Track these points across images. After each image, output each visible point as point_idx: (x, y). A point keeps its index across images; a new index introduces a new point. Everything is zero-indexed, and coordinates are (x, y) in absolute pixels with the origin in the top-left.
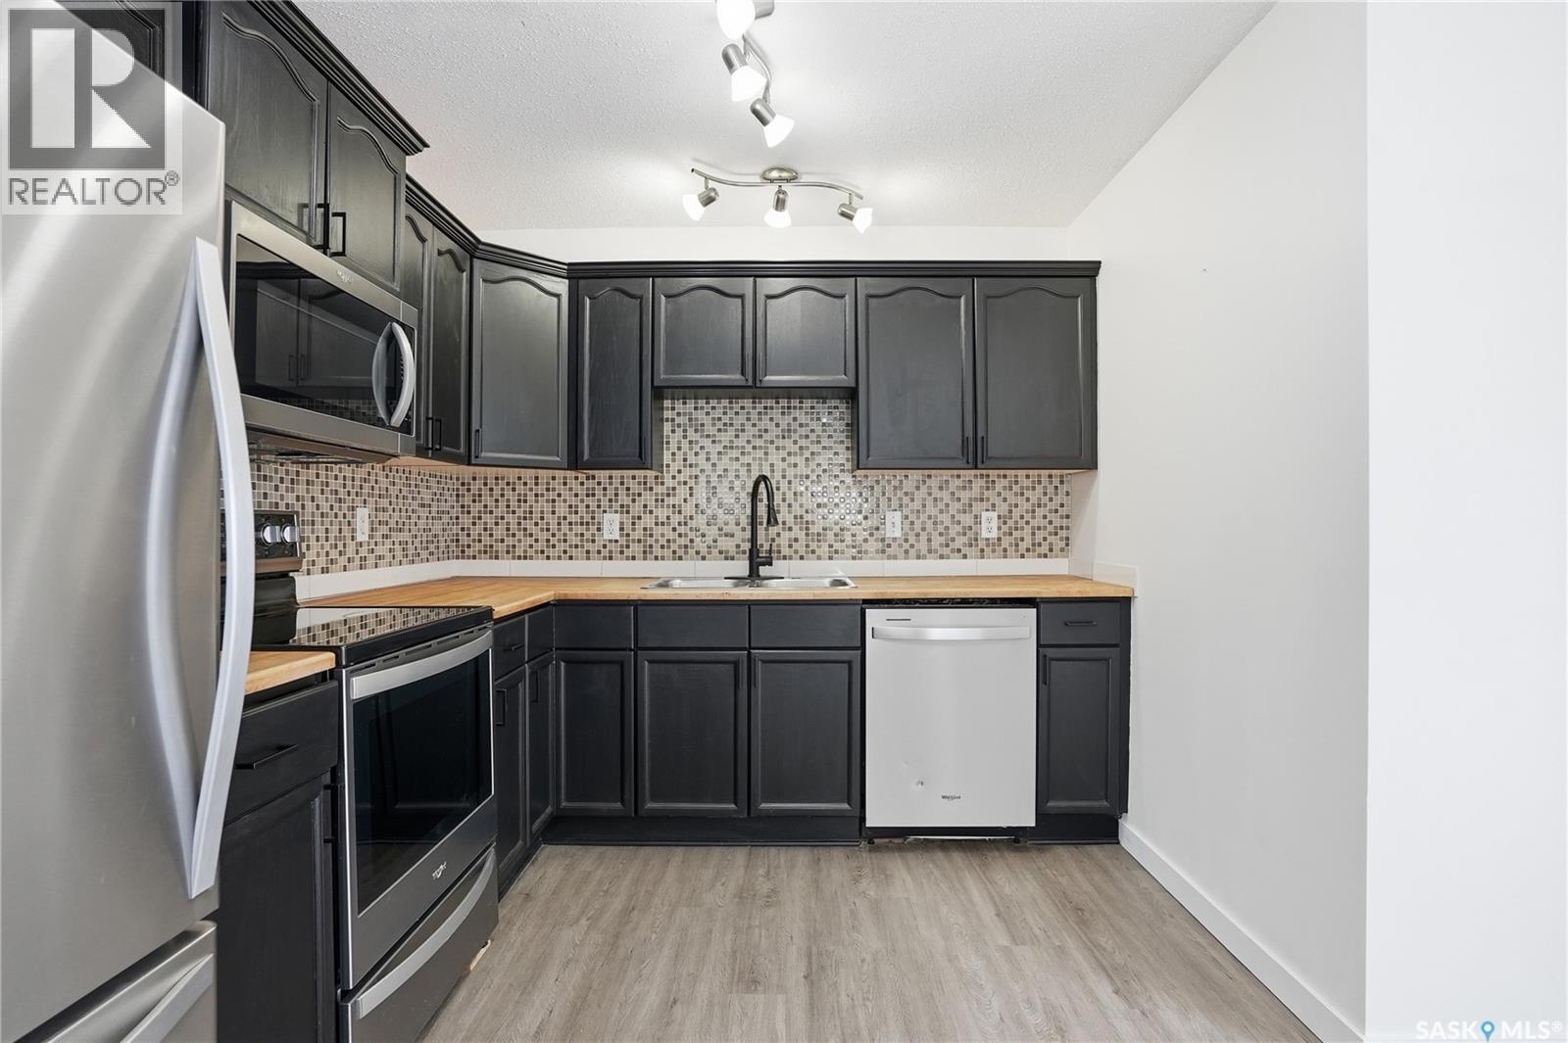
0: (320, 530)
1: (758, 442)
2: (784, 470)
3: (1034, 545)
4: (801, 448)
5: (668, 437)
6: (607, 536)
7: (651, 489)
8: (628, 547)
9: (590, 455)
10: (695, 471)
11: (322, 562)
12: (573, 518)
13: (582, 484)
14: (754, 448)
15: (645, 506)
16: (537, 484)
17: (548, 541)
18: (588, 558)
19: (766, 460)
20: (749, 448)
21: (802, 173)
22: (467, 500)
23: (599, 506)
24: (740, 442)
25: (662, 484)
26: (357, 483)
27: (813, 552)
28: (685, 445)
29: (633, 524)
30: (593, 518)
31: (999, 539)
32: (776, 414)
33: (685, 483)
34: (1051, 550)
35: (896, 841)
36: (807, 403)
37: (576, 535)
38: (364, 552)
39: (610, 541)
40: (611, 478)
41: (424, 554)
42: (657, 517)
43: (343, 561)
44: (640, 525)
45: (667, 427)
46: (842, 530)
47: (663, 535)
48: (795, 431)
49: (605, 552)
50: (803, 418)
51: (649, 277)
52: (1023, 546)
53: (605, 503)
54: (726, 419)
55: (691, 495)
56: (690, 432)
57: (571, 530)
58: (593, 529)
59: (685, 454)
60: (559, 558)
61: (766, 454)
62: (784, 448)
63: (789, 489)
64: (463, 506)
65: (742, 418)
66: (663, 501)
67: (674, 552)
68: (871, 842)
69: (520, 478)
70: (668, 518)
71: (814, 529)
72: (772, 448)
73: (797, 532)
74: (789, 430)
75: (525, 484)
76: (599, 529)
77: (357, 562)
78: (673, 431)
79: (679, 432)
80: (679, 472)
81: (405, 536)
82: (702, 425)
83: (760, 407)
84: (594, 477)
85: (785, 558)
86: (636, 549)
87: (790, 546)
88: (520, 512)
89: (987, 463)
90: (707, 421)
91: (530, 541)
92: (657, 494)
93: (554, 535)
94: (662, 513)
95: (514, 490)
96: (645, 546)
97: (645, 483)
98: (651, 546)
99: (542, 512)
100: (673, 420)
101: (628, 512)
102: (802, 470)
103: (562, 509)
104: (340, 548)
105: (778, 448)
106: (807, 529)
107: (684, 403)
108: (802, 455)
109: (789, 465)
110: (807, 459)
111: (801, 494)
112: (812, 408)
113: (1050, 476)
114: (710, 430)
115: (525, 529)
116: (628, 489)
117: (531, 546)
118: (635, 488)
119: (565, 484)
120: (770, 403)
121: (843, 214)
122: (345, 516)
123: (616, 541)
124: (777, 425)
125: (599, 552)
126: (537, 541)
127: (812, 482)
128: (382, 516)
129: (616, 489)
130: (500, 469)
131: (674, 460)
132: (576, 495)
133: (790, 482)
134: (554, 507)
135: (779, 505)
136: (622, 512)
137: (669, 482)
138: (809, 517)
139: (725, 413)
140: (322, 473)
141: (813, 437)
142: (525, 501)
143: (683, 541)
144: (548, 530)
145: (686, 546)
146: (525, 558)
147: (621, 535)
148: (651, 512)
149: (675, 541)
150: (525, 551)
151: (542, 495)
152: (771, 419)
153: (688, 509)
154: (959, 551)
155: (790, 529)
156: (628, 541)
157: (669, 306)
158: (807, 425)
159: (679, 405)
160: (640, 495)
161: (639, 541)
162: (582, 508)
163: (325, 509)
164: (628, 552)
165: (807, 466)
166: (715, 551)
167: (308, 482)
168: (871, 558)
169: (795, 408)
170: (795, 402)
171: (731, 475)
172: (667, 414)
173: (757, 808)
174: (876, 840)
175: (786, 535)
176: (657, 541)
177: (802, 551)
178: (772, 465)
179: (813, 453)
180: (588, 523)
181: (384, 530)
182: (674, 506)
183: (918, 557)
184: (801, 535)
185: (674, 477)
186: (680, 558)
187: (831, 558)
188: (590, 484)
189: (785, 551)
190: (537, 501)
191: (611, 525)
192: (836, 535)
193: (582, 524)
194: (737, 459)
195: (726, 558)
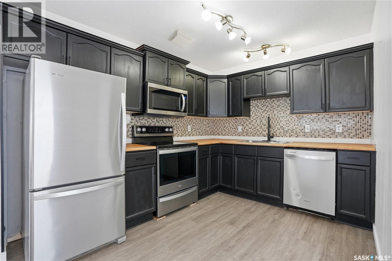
0: (180, 129)
1: (271, 109)
2: (278, 115)
3: (356, 134)
4: (282, 110)
5: (251, 109)
6: (239, 131)
7: (248, 121)
8: (243, 133)
9: (232, 114)
10: (257, 116)
11: (181, 134)
12: (233, 127)
13: (235, 120)
14: (271, 110)
15: (247, 125)
16: (226, 120)
17: (228, 132)
18: (236, 136)
19: (273, 113)
20: (269, 110)
21: (271, 44)
22: (214, 124)
23: (238, 125)
24: (267, 109)
25: (250, 119)
26: (188, 121)
27: (285, 135)
28: (255, 111)
29: (244, 128)
30: (237, 127)
31: (343, 133)
32: (276, 102)
33: (255, 119)
34: (363, 136)
35: (295, 210)
36: (284, 98)
37: (233, 131)
38: (190, 133)
39: (240, 132)
40: (240, 118)
41: (205, 134)
42: (249, 127)
43: (185, 135)
44: (246, 129)
45: (251, 107)
46: (293, 129)
47: (250, 131)
48: (281, 105)
49: (239, 134)
50: (282, 102)
51: (242, 75)
52: (352, 135)
53: (239, 124)
54: (264, 104)
55: (256, 122)
56: (256, 108)
57: (232, 130)
58: (237, 129)
59: (255, 113)
60: (230, 135)
61: (273, 111)
62: (278, 110)
63: (279, 120)
64: (214, 125)
65: (268, 103)
66: (250, 123)
67: (253, 135)
68: (288, 208)
69: (223, 119)
70: (252, 127)
71: (285, 130)
72: (275, 110)
73: (281, 130)
74: (279, 106)
75: (224, 120)
76: (238, 130)
77: (188, 135)
78: (252, 108)
79: (254, 108)
80: (254, 117)
81: (200, 131)
82: (259, 106)
83: (272, 101)
84: (237, 119)
85: (278, 136)
86: (245, 134)
87: (279, 134)
88: (223, 126)
89: (330, 111)
90: (260, 105)
91: (225, 132)
92: (249, 122)
93: (229, 131)
94: (250, 126)
95: (222, 122)
96: (247, 133)
97: (247, 120)
98: (248, 133)
99: (227, 126)
100: (252, 105)
101: (243, 126)
102: (282, 115)
103: (231, 126)
104: (185, 132)
105: (276, 110)
106: (284, 129)
107: (255, 101)
108: (282, 111)
109: (279, 114)
110: (284, 112)
111: (282, 121)
112: (285, 99)
113: (363, 113)
114: (260, 107)
115: (224, 130)
116: (243, 121)
117: (225, 133)
118: (245, 121)
119: (231, 120)
120: (274, 99)
121: (282, 51)
122: (185, 127)
123: (241, 132)
124: (276, 104)
125: (238, 134)
126: (226, 132)
127: (285, 118)
128: (194, 127)
129: (241, 121)
130: (220, 118)
131: (253, 114)
132: (233, 122)
133: (279, 118)
134: (229, 125)
135: (271, 124)
136: (242, 126)
137: (252, 119)
138: (284, 127)
139: (264, 103)
140: (181, 120)
141: (285, 107)
142: (224, 124)
143: (255, 132)
144: (228, 130)
145: (255, 133)
146: (224, 135)
147: (242, 131)
148: (248, 126)
149: (253, 132)
150: (224, 134)
151: (227, 123)
152: (275, 103)
153: (256, 125)
154: (328, 136)
155: (279, 129)
156: (243, 132)
157: (246, 81)
158: (284, 104)
159: (254, 102)
160: (246, 122)
161: (246, 132)
162: (234, 125)
163: (181, 126)
164: (243, 135)
165: (284, 114)
166: (262, 135)
167: (178, 121)
168: (301, 137)
169: (280, 100)
170: (280, 98)
171: (265, 117)
172: (251, 104)
173: (258, 193)
174: (289, 208)
175: (278, 131)
176: (249, 132)
177: (282, 135)
178: (275, 114)
179: (285, 111)
180: (235, 128)
181: (195, 129)
182: (253, 124)
183: (315, 137)
184: (282, 131)
185: (253, 118)
186: (254, 136)
187: (290, 137)
188: (236, 120)
189: (278, 135)
190: (226, 124)
191: (240, 128)
192: (291, 131)
193: (234, 128)
194: (267, 113)
195: (264, 136)
